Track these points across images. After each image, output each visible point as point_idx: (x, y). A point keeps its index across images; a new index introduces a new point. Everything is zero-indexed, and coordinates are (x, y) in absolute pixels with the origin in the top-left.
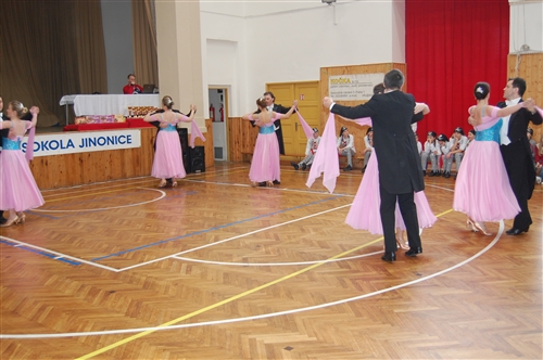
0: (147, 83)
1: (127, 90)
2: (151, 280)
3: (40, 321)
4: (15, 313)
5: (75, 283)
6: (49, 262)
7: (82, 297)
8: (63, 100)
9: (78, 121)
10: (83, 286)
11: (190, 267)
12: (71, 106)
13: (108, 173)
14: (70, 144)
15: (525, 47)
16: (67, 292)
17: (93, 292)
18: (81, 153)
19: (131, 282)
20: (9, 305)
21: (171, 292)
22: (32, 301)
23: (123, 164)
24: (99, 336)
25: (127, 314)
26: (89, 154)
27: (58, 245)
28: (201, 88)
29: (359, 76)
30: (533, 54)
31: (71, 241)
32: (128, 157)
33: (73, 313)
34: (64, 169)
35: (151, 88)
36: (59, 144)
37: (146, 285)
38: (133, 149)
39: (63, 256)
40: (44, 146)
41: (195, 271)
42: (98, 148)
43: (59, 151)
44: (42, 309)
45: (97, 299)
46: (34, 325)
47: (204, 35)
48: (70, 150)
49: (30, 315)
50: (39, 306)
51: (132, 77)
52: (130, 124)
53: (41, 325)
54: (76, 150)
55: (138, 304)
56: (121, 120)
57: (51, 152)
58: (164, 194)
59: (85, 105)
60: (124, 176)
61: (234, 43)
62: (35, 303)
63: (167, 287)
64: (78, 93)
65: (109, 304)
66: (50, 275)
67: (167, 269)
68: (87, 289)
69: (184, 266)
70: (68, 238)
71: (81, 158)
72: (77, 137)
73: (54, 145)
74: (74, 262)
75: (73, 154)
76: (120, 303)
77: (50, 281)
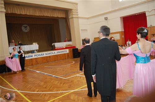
0: (69, 39)
1: (65, 41)
2: (73, 80)
3: (51, 89)
4: (46, 88)
5: (57, 82)
6: (52, 77)
7: (59, 84)
8: (53, 44)
9: (56, 48)
10: (59, 82)
11: (80, 77)
12: (54, 45)
13: (62, 58)
14: (55, 53)
15: (151, 25)
16: (56, 83)
17: (61, 83)
18: (57, 55)
19: (68, 81)
20: (44, 86)
21: (77, 83)
22: (49, 85)
23: (65, 56)
24: (63, 92)
25: (68, 88)
26: (59, 55)
27: (53, 74)
28: (80, 40)
29: (114, 35)
30: (153, 27)
31: (56, 73)
32: (66, 55)
33: (57, 88)
34: (53, 58)
35: (70, 40)
36: (53, 53)
37: (72, 82)
38: (67, 53)
39: (54, 76)
40: (49, 54)
41: (82, 78)
42: (60, 53)
43: (53, 55)
44: (51, 87)
45: (62, 85)
46: (50, 90)
47: (80, 29)
48: (55, 54)
49: (49, 88)
50: (50, 86)
51: (66, 39)
52: (66, 48)
53: (51, 90)
54: (56, 54)
55: (70, 85)
56: (64, 47)
57: (51, 55)
58: (74, 62)
59: (57, 45)
60: (66, 59)
61: (87, 30)
62: (49, 86)
63: (76, 82)
64: (56, 42)
65: (64, 86)
66: (52, 80)
67: (76, 78)
68: (60, 83)
69: (79, 77)
70: (55, 72)
71: (57, 56)
72: (56, 51)
73: (51, 53)
74: (57, 77)
75: (55, 55)
76: (66, 85)
77: (52, 81)
